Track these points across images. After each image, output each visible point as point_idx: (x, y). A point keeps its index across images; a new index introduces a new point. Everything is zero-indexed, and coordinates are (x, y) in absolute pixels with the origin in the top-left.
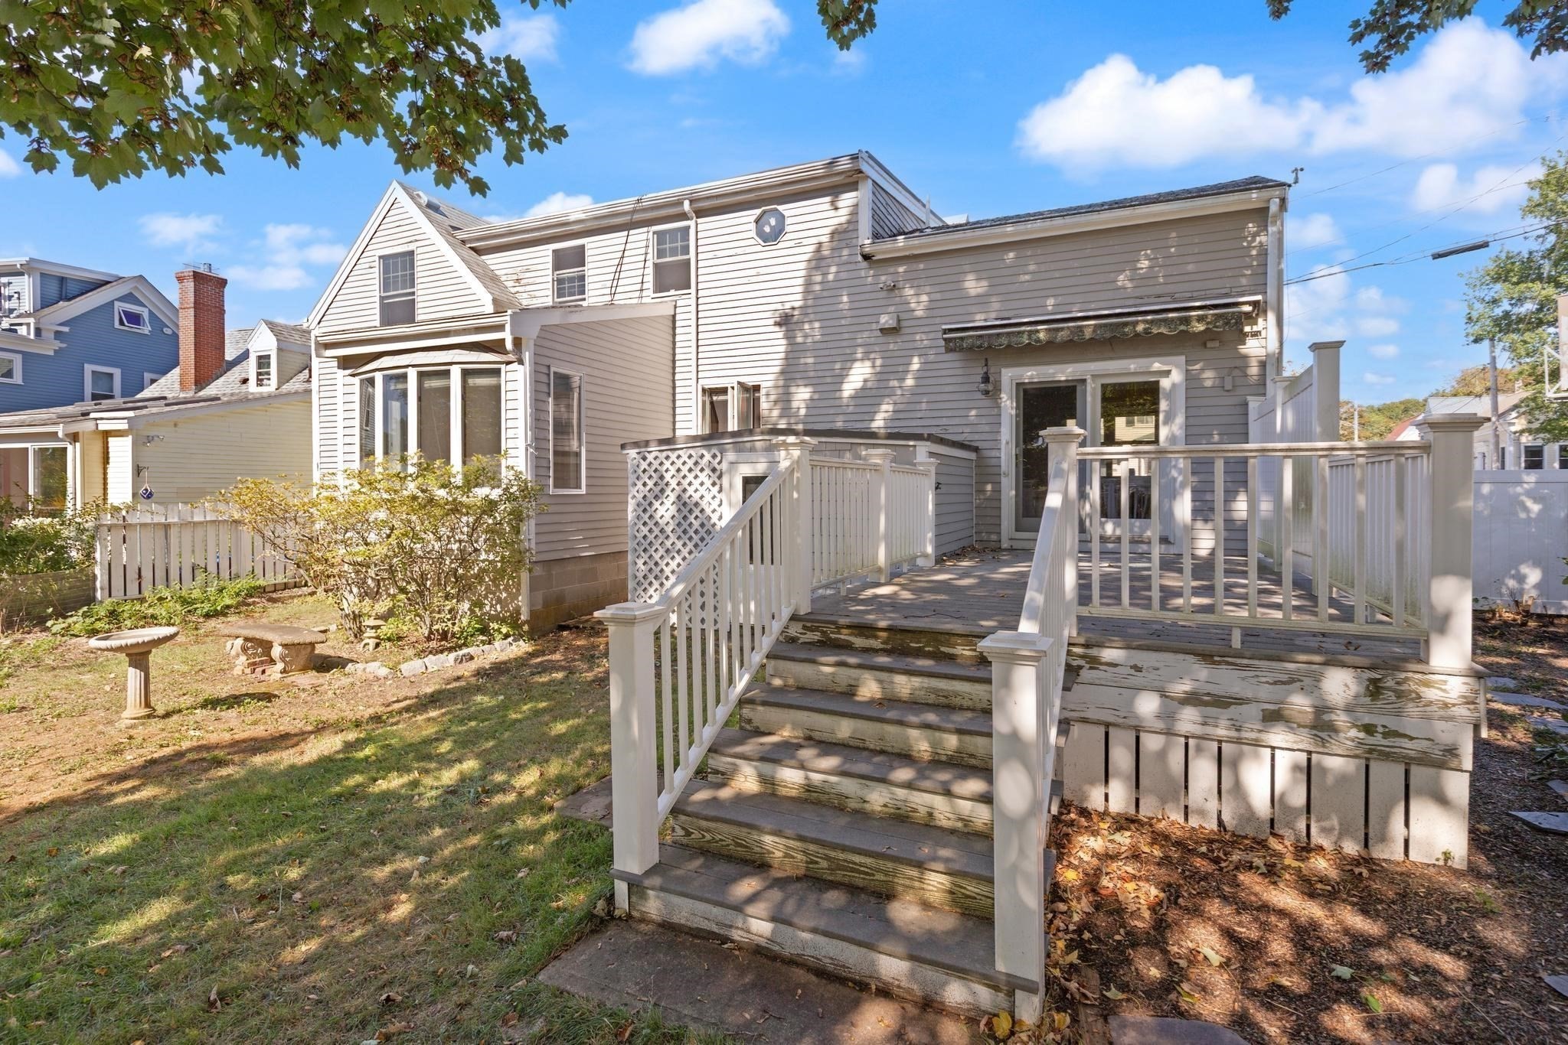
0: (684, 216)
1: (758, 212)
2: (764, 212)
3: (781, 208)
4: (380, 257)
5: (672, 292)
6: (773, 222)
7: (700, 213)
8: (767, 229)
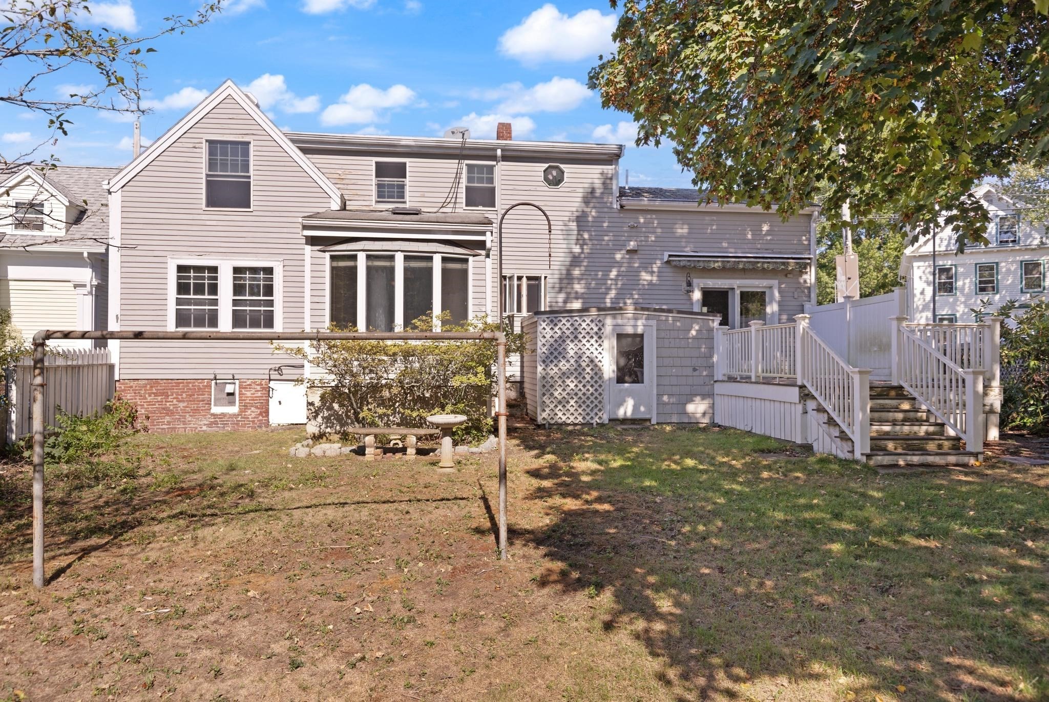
0: (494, 158)
1: (547, 165)
2: (549, 167)
3: (562, 166)
4: (207, 141)
5: (480, 208)
6: (554, 173)
7: (505, 158)
8: (550, 177)
